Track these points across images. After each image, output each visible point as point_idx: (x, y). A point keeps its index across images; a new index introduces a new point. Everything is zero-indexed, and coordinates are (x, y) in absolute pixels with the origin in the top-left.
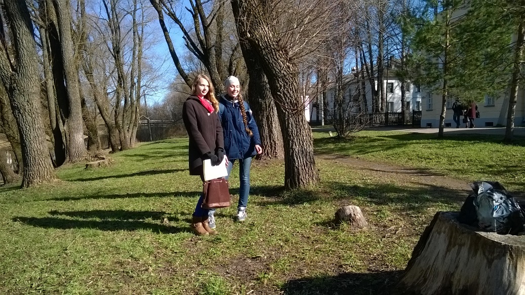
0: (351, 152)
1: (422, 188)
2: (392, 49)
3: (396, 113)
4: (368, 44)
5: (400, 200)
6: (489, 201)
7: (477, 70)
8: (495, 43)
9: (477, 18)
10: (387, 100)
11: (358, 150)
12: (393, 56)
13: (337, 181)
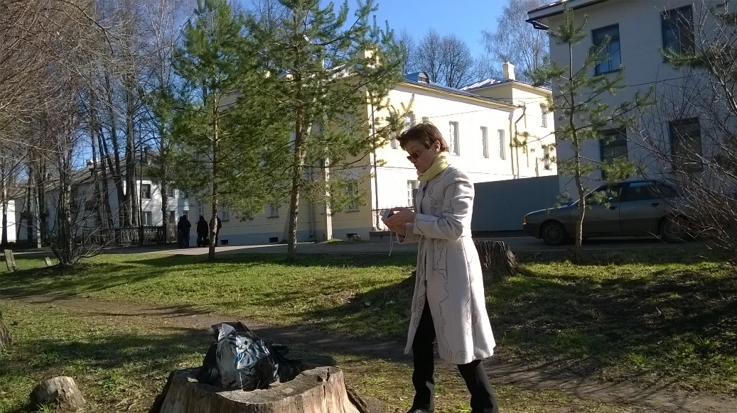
0: (78, 289)
1: (176, 335)
2: (146, 138)
3: (155, 227)
4: (111, 128)
5: (141, 356)
6: (231, 350)
7: (253, 174)
8: (273, 141)
9: (251, 108)
10: (141, 209)
11: (90, 285)
12: (149, 147)
13: (45, 338)
